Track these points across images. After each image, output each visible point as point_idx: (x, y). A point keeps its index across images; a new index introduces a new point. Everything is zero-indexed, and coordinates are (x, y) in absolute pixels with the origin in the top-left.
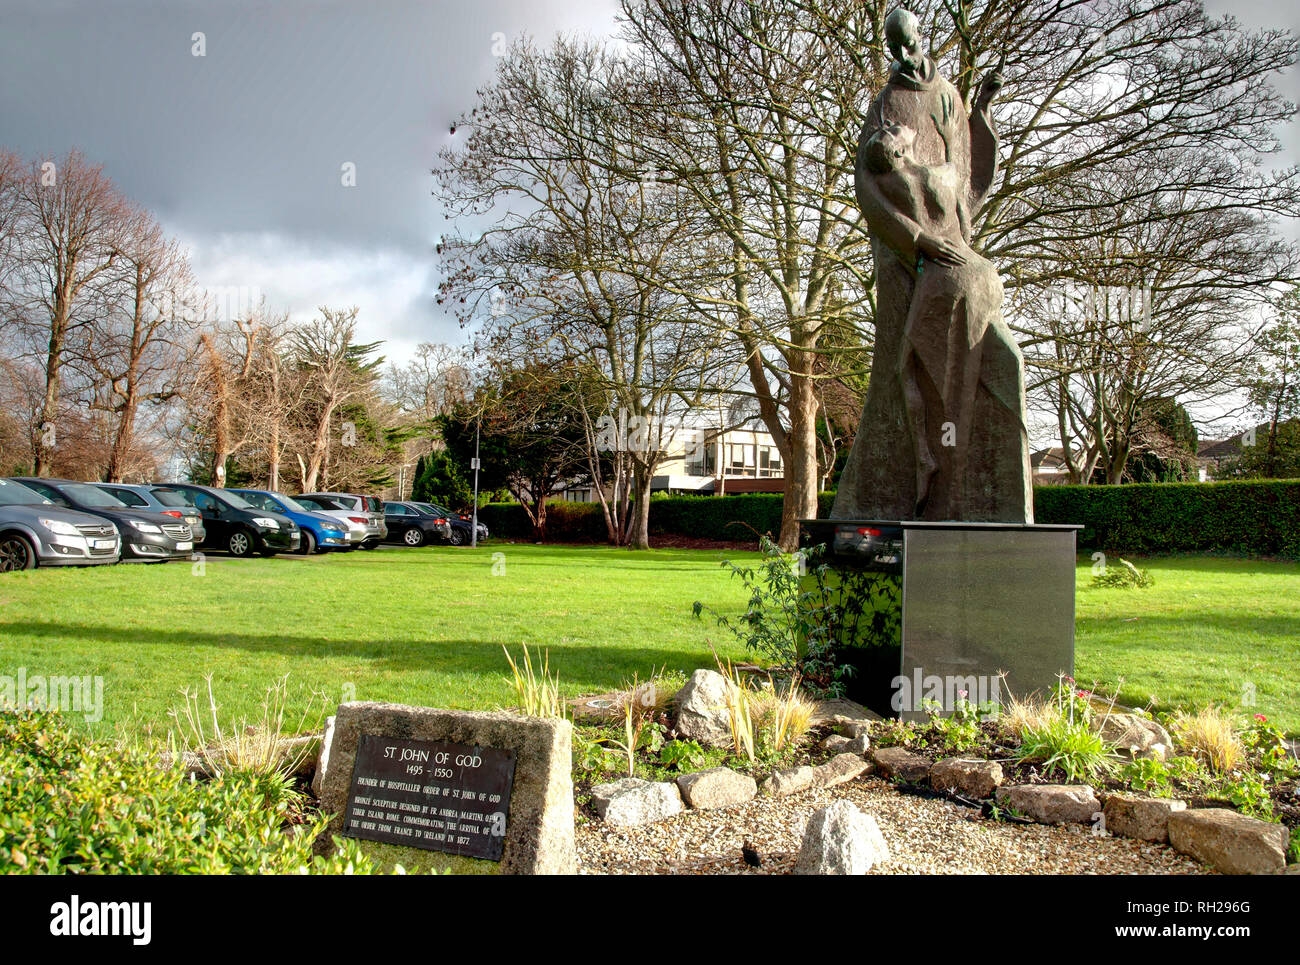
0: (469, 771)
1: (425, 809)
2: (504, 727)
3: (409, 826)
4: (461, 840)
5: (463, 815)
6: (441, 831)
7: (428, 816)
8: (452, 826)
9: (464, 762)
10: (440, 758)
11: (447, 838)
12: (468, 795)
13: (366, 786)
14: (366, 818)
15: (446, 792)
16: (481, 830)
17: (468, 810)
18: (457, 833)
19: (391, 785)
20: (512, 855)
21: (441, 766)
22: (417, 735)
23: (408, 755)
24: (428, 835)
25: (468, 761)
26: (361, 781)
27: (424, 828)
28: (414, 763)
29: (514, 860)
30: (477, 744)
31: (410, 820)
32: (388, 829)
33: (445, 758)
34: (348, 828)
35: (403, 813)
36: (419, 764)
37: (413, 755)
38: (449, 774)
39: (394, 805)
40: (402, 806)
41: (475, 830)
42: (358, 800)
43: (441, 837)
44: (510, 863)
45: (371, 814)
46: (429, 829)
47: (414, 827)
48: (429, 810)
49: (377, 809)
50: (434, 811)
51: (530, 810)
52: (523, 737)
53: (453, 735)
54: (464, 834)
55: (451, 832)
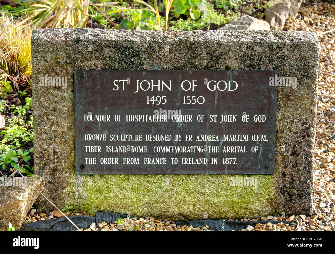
0: (224, 96)
1: (178, 137)
2: (258, 49)
3: (160, 155)
4: (226, 161)
5: (225, 138)
6: (202, 155)
7: (183, 143)
8: (215, 150)
9: (217, 87)
10: (186, 86)
11: (210, 162)
12: (228, 118)
13: (96, 123)
14: (104, 154)
15: (201, 118)
16: (248, 149)
17: (231, 133)
18: (221, 156)
19: (129, 118)
20: (286, 167)
21: (190, 93)
22: (148, 64)
23: (145, 85)
24: (186, 161)
25: (222, 86)
26: (89, 117)
27: (180, 156)
28: (155, 93)
29: (289, 171)
30: (228, 68)
31: (162, 149)
32: (136, 161)
33: (193, 85)
34: (83, 167)
35: (151, 145)
36: (161, 94)
37: (151, 85)
38: (201, 100)
39: (138, 138)
40: (149, 137)
41: (242, 150)
42: (88, 137)
43: (205, 161)
44: (284, 175)
45: (110, 149)
46: (187, 155)
47: (168, 156)
48: (183, 138)
49: (115, 144)
50: (190, 138)
51: (300, 124)
52: (283, 58)
53: (197, 61)
54: (230, 155)
55: (213, 155)
